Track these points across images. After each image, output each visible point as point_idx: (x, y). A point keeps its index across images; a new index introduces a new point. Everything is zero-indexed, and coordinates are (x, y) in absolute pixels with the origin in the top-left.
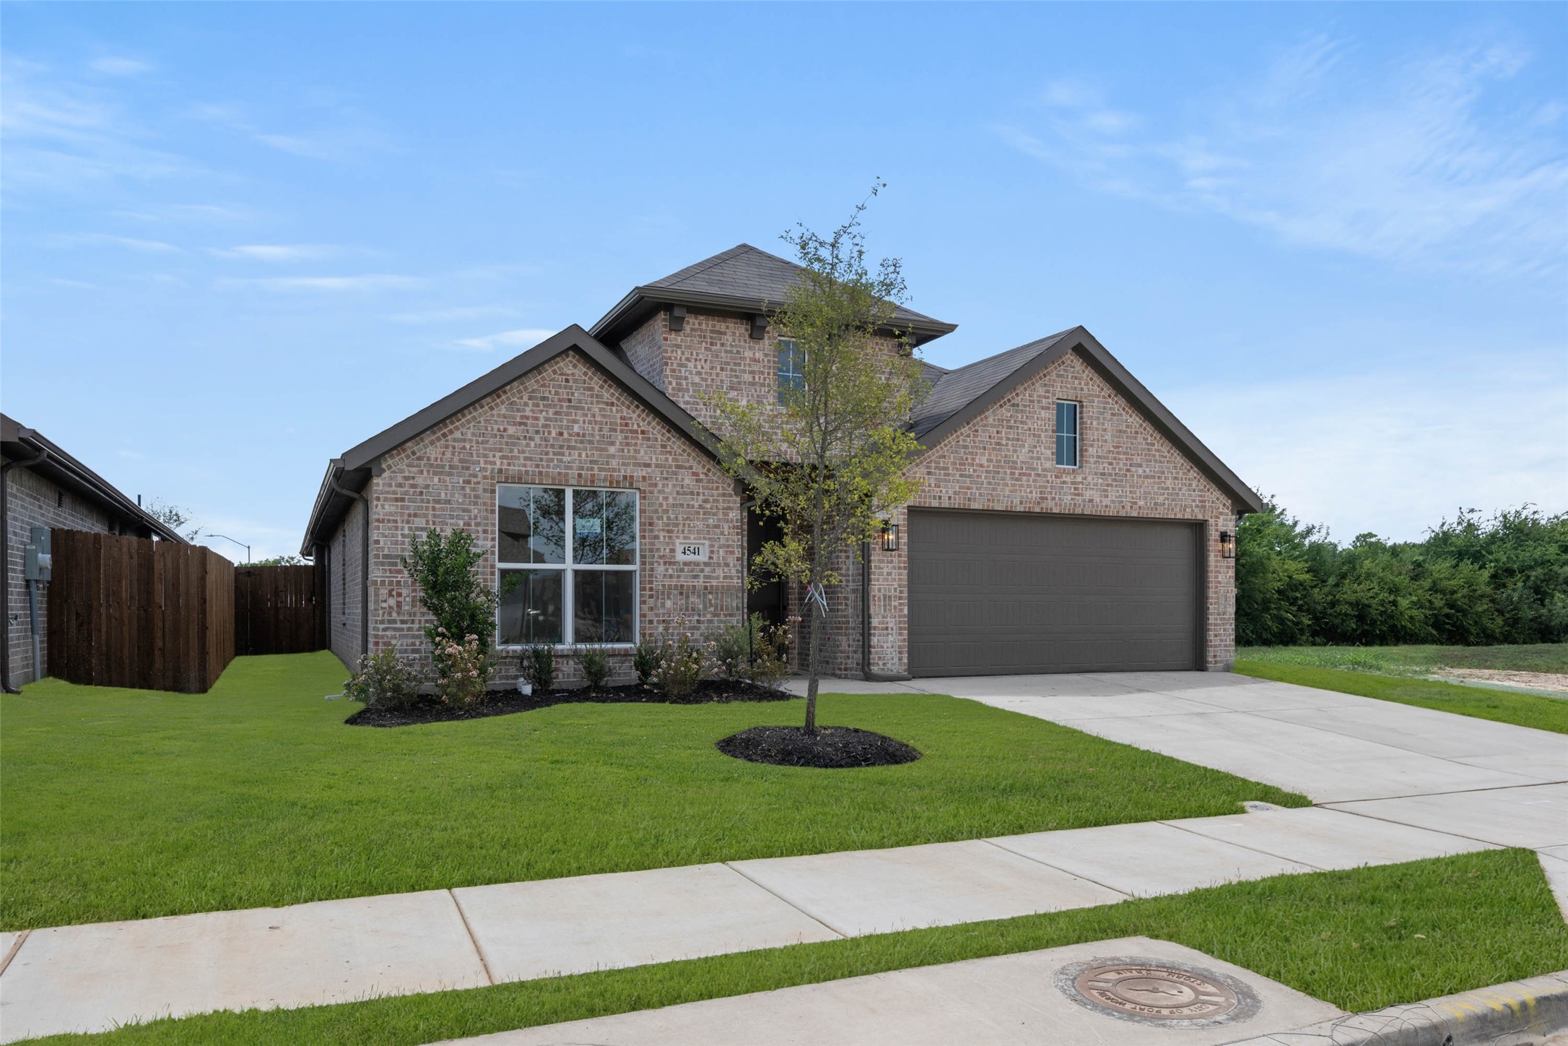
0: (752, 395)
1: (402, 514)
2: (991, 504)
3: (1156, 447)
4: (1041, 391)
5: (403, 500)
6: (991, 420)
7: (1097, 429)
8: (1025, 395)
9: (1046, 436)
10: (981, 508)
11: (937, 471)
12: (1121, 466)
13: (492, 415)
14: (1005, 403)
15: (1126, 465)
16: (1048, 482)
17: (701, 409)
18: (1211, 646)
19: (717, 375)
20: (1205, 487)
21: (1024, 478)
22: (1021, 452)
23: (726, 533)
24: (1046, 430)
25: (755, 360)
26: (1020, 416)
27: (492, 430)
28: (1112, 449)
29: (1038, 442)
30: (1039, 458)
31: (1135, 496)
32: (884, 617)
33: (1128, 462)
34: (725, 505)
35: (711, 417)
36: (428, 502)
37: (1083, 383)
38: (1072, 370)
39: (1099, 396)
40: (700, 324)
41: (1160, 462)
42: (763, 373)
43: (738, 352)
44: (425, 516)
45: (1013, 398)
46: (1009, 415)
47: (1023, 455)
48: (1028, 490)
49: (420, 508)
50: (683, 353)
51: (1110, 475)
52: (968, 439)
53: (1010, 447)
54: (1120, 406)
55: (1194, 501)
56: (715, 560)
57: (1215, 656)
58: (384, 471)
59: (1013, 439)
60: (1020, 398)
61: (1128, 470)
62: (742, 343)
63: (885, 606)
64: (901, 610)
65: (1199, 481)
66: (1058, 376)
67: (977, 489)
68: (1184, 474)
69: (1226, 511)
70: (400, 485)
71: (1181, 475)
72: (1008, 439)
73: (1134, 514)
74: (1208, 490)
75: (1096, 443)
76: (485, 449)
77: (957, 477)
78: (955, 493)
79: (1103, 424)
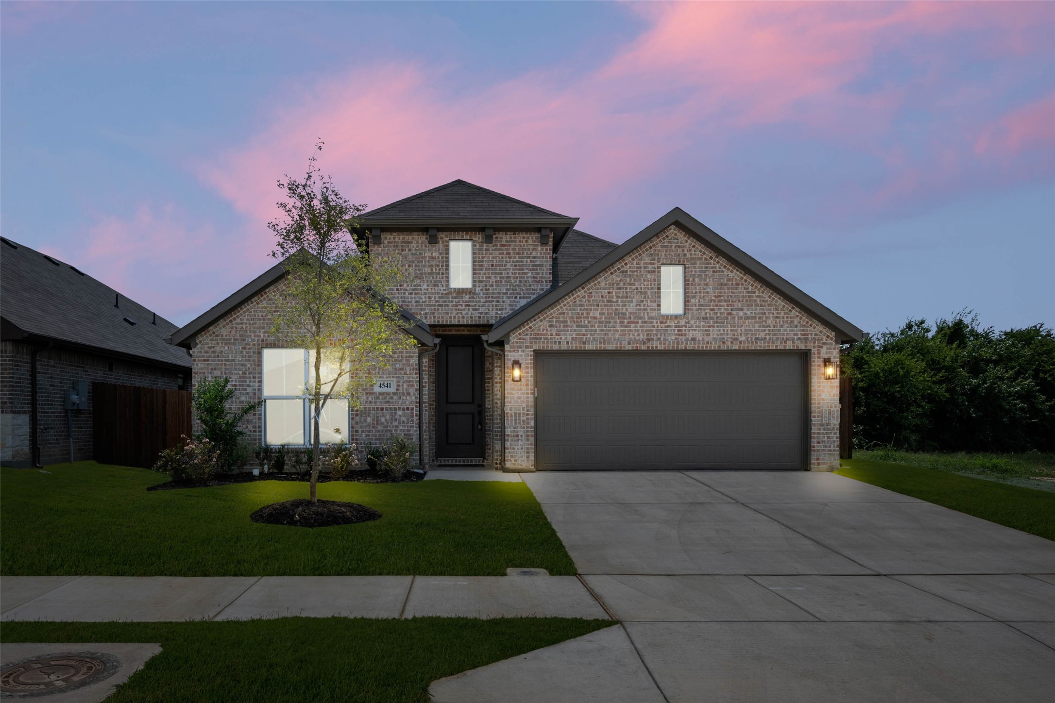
0: (431, 281)
1: (208, 369)
2: (603, 345)
3: (757, 294)
4: (647, 259)
5: (208, 360)
6: (603, 285)
7: (699, 284)
8: (632, 264)
9: (651, 293)
10: (595, 348)
11: (558, 324)
12: (723, 311)
13: (259, 308)
14: (615, 271)
15: (727, 310)
16: (654, 327)
17: (395, 294)
18: (814, 451)
19: (406, 270)
20: (807, 323)
21: (633, 325)
22: (629, 305)
23: (408, 373)
24: (652, 289)
25: (433, 258)
26: (628, 280)
27: (258, 316)
28: (714, 298)
29: (645, 297)
30: (645, 310)
31: (736, 333)
32: (515, 428)
33: (730, 308)
34: (408, 355)
35: (401, 298)
36: (222, 361)
37: (686, 250)
38: (676, 241)
39: (701, 259)
40: (394, 238)
41: (761, 305)
42: (438, 266)
43: (421, 254)
44: (221, 369)
45: (622, 267)
46: (619, 279)
47: (631, 308)
48: (636, 334)
49: (218, 365)
50: (382, 258)
51: (712, 318)
52: (584, 300)
53: (619, 303)
54: (722, 265)
55: (796, 335)
56: (400, 391)
57: (818, 459)
58: (197, 344)
59: (622, 297)
60: (628, 266)
61: (729, 314)
62: (423, 248)
63: (516, 420)
64: (528, 423)
65: (801, 318)
66: (662, 247)
67: (591, 335)
68: (785, 313)
69: (830, 341)
70: (206, 352)
71: (782, 314)
72: (618, 297)
73: (736, 347)
74: (811, 325)
75: (698, 295)
76: (254, 328)
77: (575, 327)
78: (573, 339)
79: (705, 280)
